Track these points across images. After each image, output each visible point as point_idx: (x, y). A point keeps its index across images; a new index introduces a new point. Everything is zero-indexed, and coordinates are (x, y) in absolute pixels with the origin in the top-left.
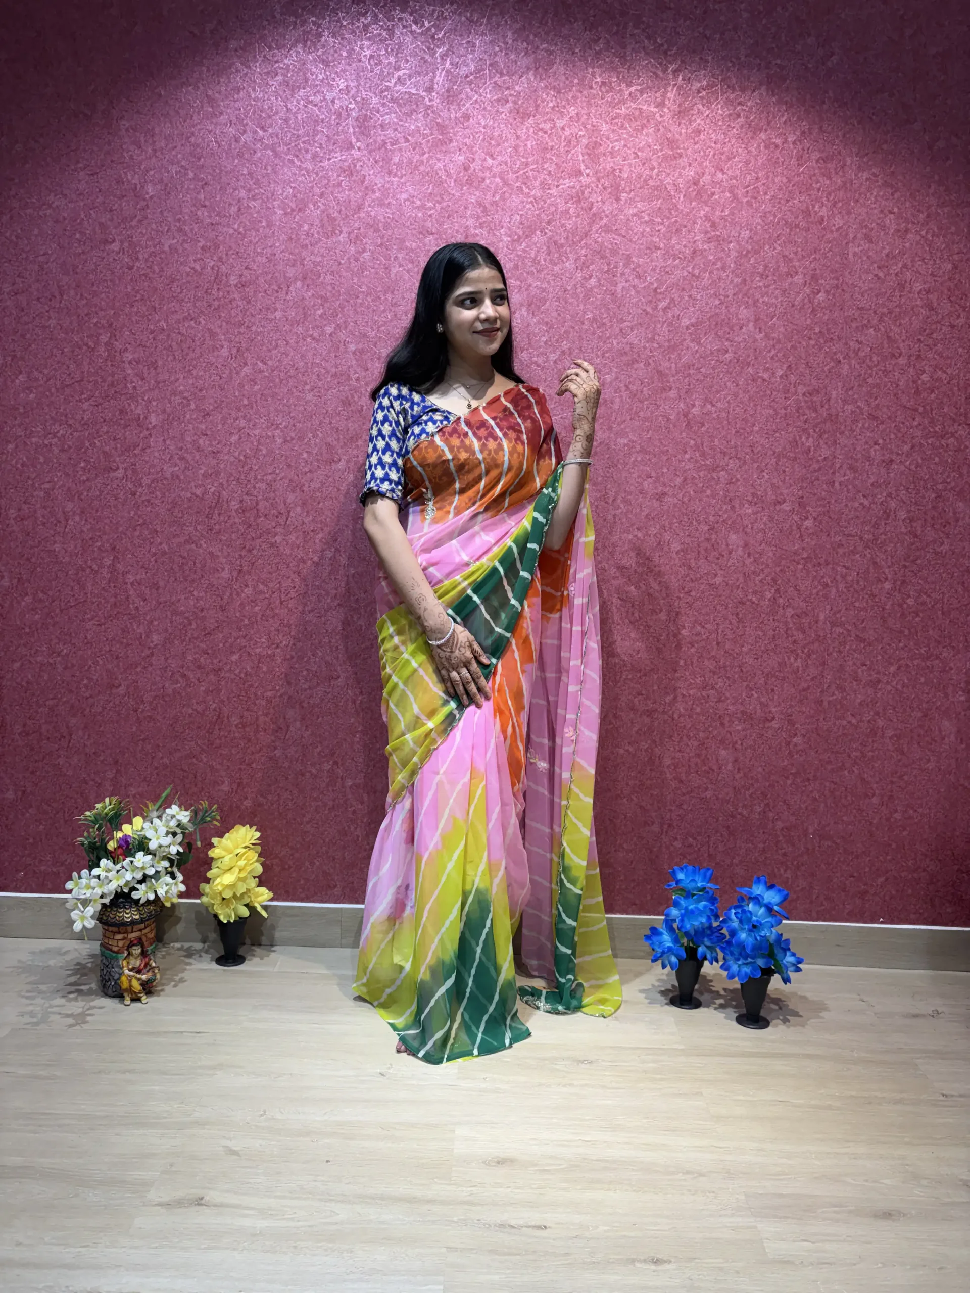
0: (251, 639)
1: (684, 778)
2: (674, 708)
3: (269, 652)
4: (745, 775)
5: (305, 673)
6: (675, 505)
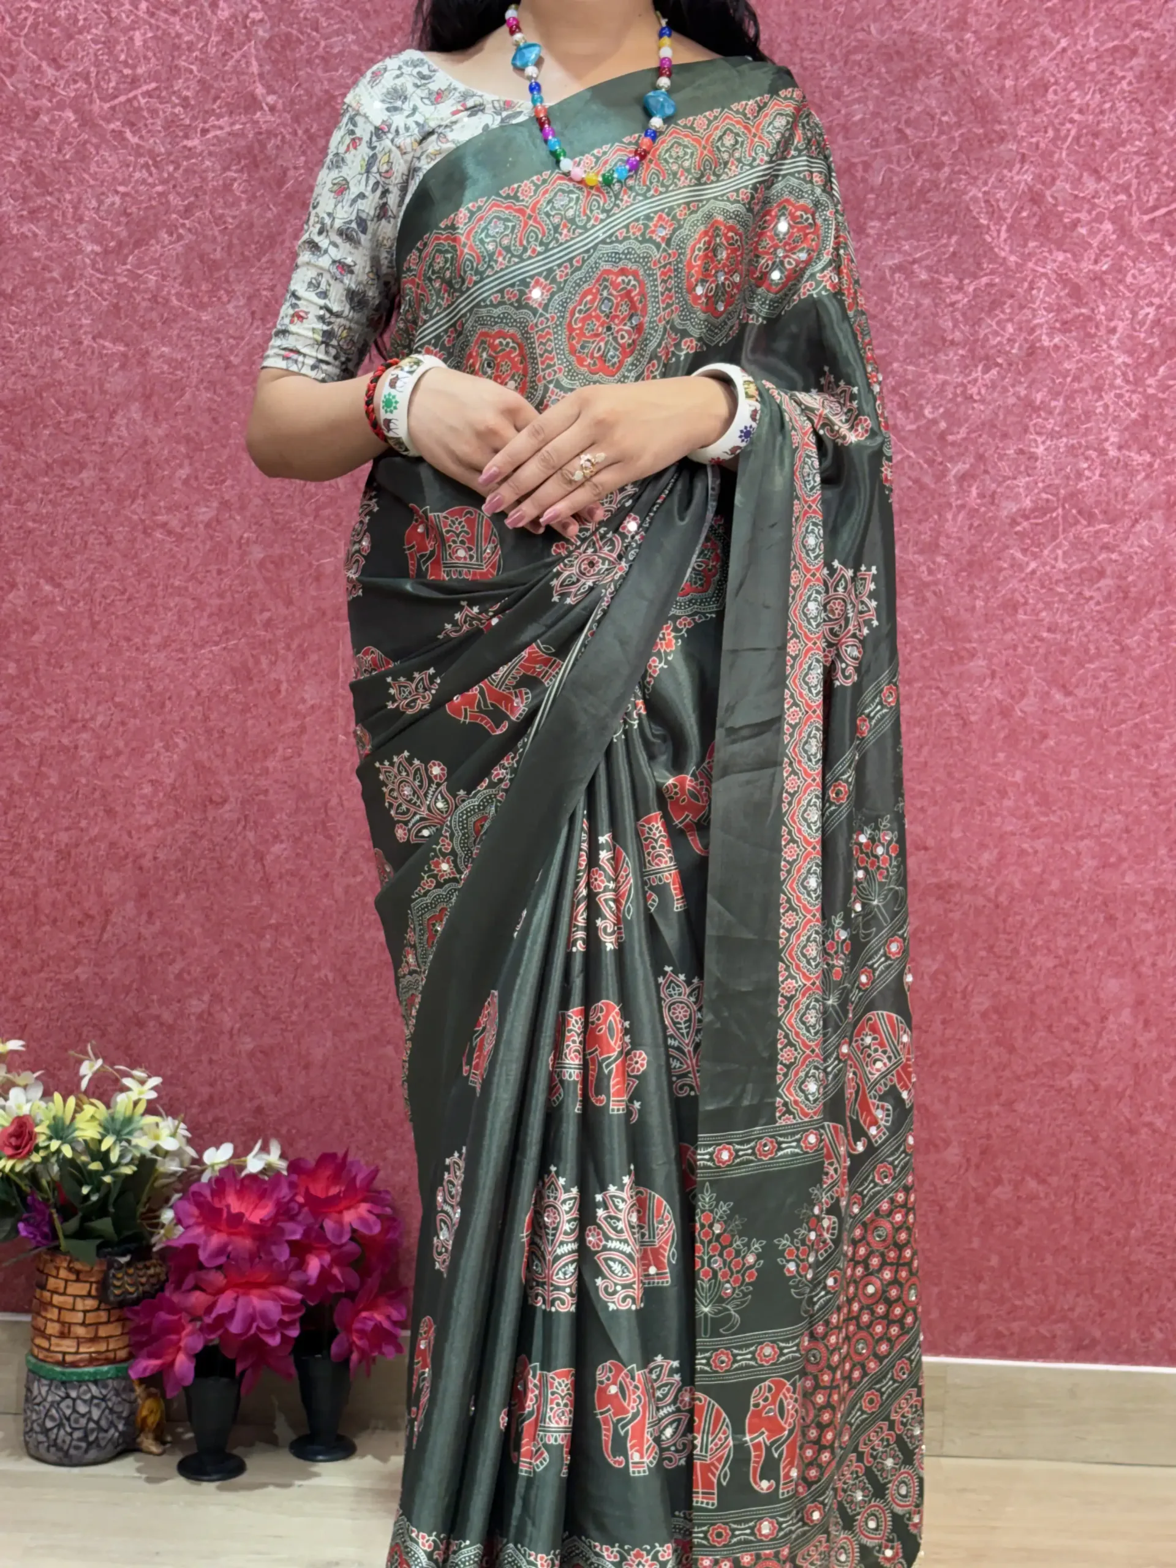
0: (22, 710)
1: (1019, 1043)
2: (999, 880)
3: (65, 741)
4: (1160, 1039)
5: (147, 789)
6: (1009, 411)
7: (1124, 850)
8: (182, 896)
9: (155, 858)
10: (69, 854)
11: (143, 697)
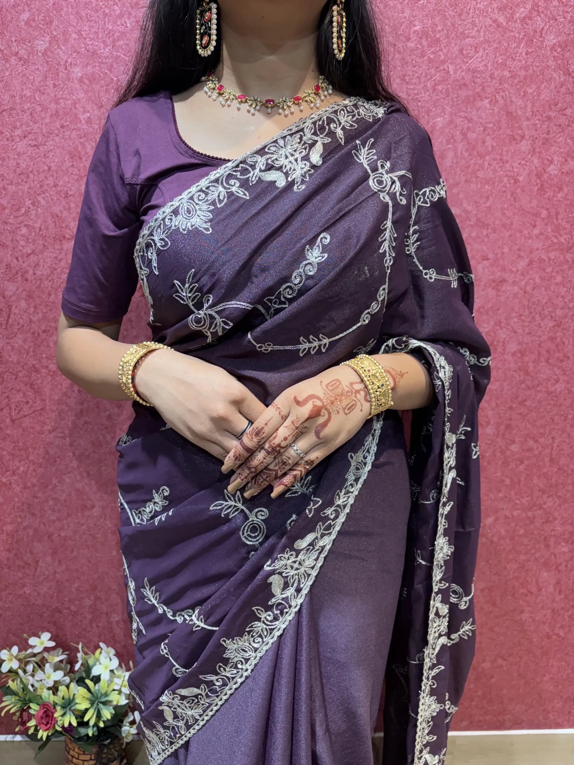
7: (556, 515)
8: (75, 553)
9: (59, 535)
10: (13, 536)
11: (44, 458)
